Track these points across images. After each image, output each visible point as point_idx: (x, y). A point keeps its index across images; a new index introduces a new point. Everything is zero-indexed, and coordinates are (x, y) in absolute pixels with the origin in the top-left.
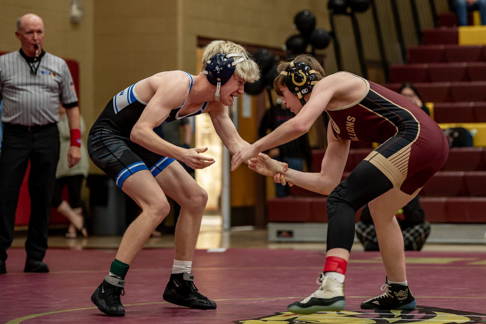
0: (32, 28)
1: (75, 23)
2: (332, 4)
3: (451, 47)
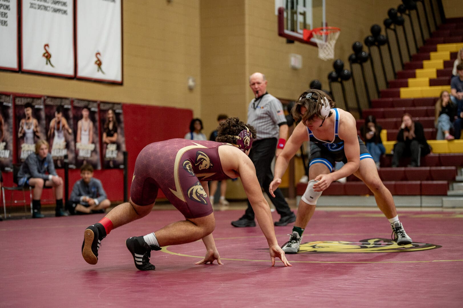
0: (254, 81)
1: (191, 89)
2: (330, 77)
3: (396, 99)
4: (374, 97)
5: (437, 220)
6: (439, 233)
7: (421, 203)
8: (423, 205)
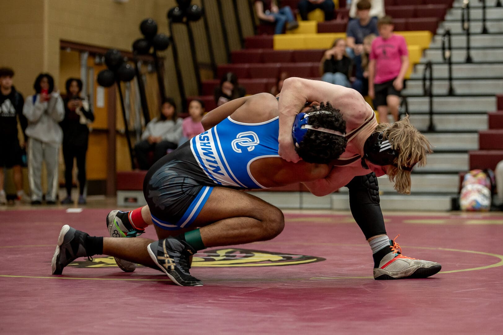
2: (170, 14)
3: (268, 51)
4: (235, 47)
5: (322, 226)
6: (324, 242)
7: (301, 203)
8: (305, 206)
